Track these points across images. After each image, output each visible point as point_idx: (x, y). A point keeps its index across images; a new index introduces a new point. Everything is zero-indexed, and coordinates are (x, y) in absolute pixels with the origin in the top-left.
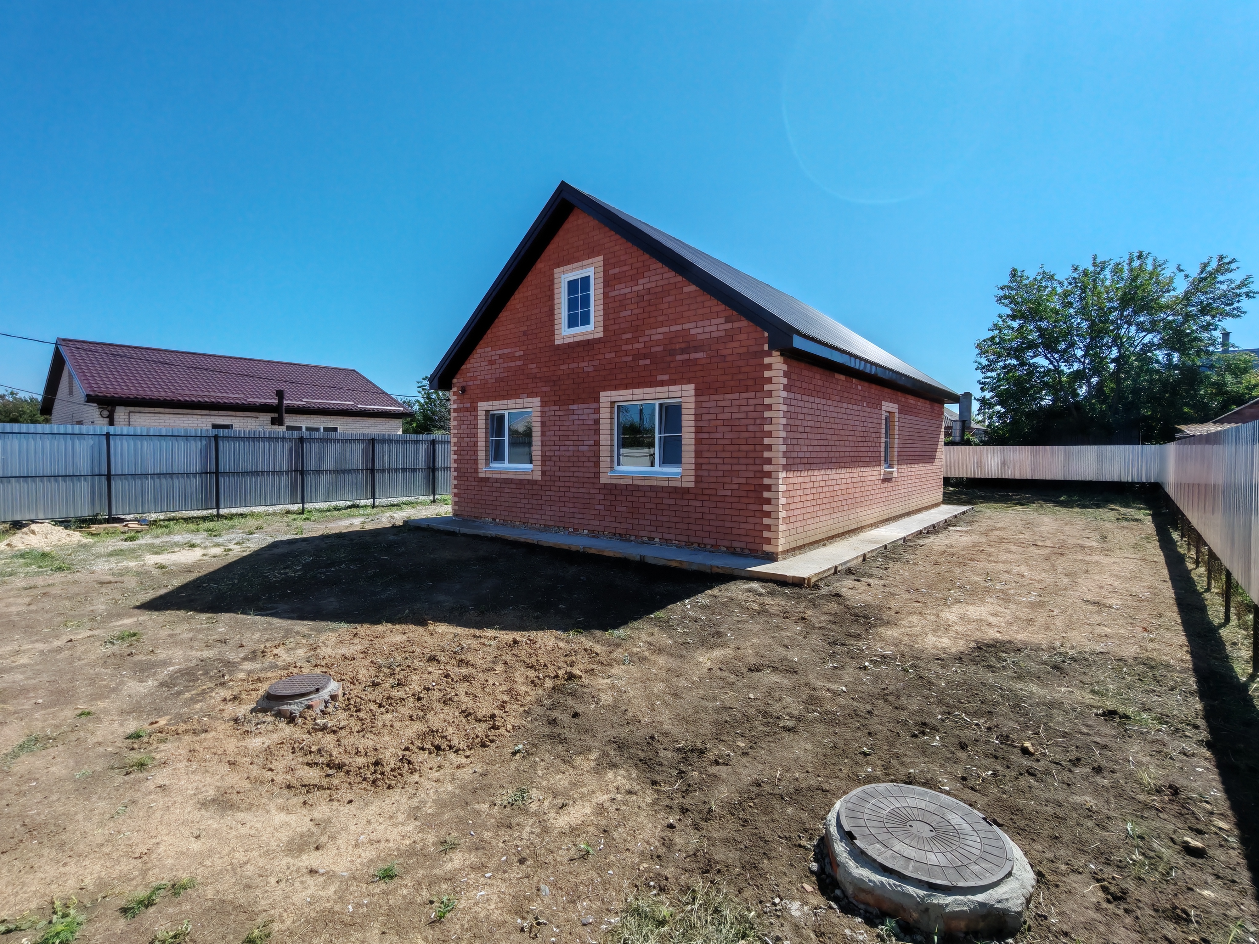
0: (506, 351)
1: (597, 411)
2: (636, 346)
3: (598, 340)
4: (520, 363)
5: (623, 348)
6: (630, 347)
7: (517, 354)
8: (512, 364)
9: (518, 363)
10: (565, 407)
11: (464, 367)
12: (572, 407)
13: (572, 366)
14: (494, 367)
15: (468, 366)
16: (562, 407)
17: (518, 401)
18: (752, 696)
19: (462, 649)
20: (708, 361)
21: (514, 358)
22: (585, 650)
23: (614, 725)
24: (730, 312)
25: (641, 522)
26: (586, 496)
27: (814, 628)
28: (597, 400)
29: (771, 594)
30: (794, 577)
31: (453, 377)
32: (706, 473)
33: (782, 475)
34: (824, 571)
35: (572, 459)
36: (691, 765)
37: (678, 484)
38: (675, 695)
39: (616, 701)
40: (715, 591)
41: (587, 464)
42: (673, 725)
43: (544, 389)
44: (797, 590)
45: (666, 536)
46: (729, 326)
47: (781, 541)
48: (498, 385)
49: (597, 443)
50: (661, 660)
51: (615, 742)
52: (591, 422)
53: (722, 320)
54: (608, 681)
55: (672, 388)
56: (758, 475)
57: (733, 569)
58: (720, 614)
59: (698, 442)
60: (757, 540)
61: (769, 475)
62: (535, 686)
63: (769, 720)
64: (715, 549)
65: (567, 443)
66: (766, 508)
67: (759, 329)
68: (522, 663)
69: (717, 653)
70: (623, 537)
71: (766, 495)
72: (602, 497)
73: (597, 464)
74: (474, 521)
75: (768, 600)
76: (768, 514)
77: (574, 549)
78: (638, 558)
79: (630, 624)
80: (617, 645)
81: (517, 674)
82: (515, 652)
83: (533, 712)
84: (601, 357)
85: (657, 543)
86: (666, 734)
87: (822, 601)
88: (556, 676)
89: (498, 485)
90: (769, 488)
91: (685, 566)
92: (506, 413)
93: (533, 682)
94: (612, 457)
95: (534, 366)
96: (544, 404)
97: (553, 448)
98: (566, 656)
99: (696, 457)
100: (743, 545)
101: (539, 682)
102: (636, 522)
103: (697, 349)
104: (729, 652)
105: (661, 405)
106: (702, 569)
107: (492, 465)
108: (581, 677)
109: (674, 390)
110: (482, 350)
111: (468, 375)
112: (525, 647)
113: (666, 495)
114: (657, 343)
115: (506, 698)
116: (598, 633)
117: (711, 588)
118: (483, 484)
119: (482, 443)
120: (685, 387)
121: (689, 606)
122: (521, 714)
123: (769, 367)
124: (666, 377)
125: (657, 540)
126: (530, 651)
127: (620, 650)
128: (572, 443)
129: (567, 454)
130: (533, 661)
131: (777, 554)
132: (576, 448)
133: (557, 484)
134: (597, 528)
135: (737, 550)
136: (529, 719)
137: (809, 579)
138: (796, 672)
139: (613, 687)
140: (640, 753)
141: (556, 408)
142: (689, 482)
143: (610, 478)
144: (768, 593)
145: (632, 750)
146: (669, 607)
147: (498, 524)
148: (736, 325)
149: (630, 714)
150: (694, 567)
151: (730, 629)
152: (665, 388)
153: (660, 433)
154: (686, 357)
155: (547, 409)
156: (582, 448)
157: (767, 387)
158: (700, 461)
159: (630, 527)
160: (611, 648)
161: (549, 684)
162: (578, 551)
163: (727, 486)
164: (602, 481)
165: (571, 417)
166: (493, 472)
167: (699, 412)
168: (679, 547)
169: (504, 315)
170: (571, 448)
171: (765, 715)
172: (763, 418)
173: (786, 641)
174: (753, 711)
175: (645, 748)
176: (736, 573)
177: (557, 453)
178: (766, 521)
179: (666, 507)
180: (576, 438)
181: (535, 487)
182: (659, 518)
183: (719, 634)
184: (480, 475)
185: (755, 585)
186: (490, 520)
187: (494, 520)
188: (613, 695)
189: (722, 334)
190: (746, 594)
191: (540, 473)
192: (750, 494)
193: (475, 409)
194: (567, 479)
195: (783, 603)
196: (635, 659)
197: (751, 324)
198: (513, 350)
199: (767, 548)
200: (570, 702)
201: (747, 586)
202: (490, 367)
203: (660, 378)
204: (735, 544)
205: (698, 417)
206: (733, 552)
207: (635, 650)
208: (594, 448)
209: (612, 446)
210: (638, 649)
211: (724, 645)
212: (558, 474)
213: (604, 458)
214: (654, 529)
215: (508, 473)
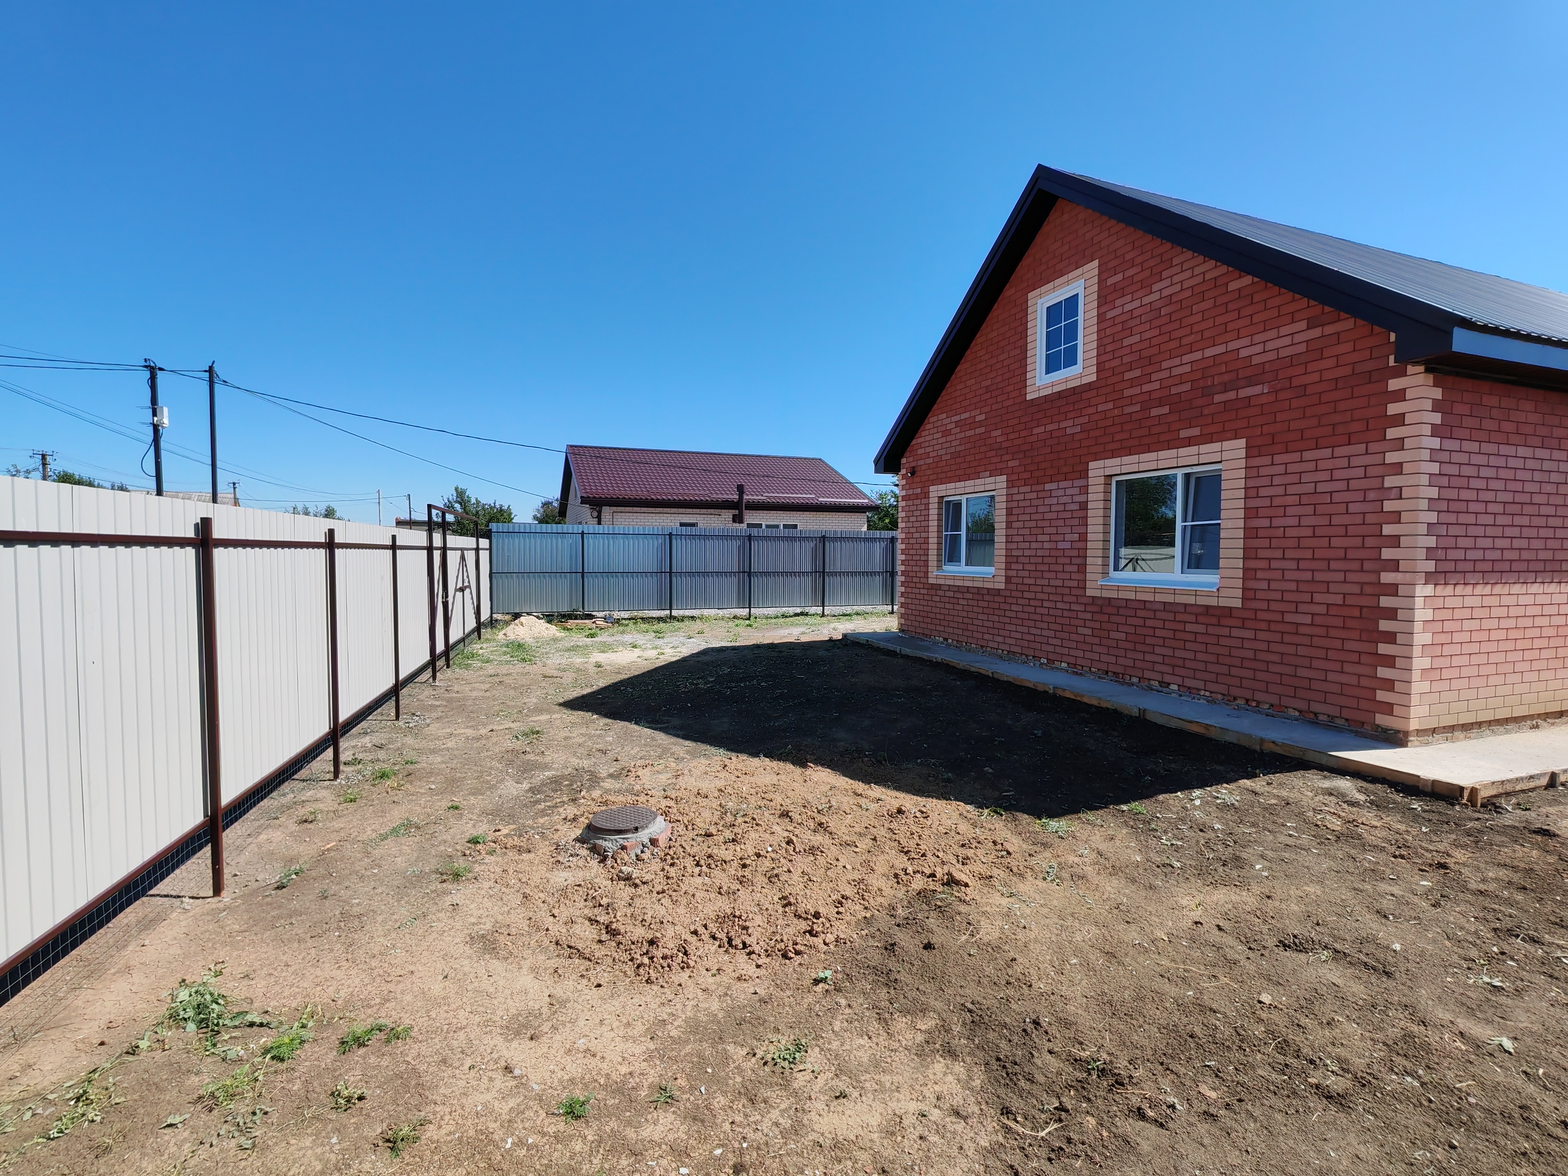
0: (964, 416)
1: (1085, 490)
2: (1146, 388)
3: (1089, 386)
4: (982, 430)
5: (1127, 393)
6: (1137, 390)
7: (978, 419)
8: (971, 433)
9: (978, 431)
10: (1040, 487)
11: (914, 442)
12: (1048, 487)
13: (1050, 427)
14: (949, 438)
15: (919, 440)
16: (1035, 488)
17: (978, 481)
18: (1266, 998)
19: (830, 807)
20: (1272, 398)
21: (972, 424)
22: (995, 843)
23: (985, 981)
24: (1316, 309)
25: (1148, 657)
26: (1066, 614)
27: (1465, 889)
28: (1084, 474)
29: (1378, 805)
30: (1434, 782)
31: (902, 456)
32: (1264, 585)
33: (1423, 590)
34: (1518, 780)
35: (1046, 560)
36: (1089, 1100)
37: (1213, 602)
38: (1111, 955)
39: (1004, 939)
40: (1258, 784)
41: (1068, 568)
42: (1087, 1009)
43: (1011, 464)
44: (1441, 806)
45: (1189, 683)
46: (1316, 333)
47: (1414, 712)
48: (953, 462)
49: (1083, 538)
50: (1112, 887)
51: (970, 1011)
52: (1075, 507)
53: (1303, 325)
54: (1005, 901)
55: (1204, 448)
56: (1368, 590)
57: (1306, 750)
58: (1253, 825)
59: (1250, 533)
60: (1364, 705)
61: (1393, 590)
62: (898, 883)
63: (1290, 1060)
64: (1277, 712)
65: (1040, 538)
66: (1384, 649)
67: (1377, 329)
68: (896, 844)
69: (1222, 896)
70: (1118, 678)
71: (1385, 625)
72: (1088, 616)
73: (1082, 568)
74: (922, 640)
75: (1369, 816)
76: (1390, 661)
77: (1040, 688)
78: (1135, 712)
79: (1081, 815)
80: (1045, 845)
81: (881, 858)
82: (894, 825)
83: (875, 924)
84: (1091, 410)
85: (1174, 691)
86: (1066, 1024)
87: (1498, 839)
88: (933, 875)
89: (951, 594)
90: (1391, 614)
91: (1213, 734)
92: (963, 499)
93: (896, 876)
94: (1106, 557)
95: (999, 432)
96: (1010, 484)
97: (1022, 545)
98: (963, 845)
99: (1245, 558)
100: (1334, 711)
101: (905, 878)
102: (1140, 656)
103: (1251, 382)
104: (1248, 899)
105: (1187, 476)
106: (1244, 742)
107: (944, 567)
108: (966, 885)
109: (1209, 451)
110: (935, 419)
111: (920, 451)
112: (910, 821)
113: (1192, 618)
114: (1181, 379)
115: (849, 891)
116: (1024, 818)
117: (1251, 776)
118: (933, 592)
119: (933, 540)
120: (1227, 444)
121: (1198, 802)
122: (858, 922)
123: (1400, 396)
124: (1196, 431)
125: (1174, 687)
126: (914, 828)
127: (1047, 854)
128: (1047, 538)
129: (1040, 553)
130: (912, 844)
131: (1406, 734)
132: (1053, 545)
133: (1026, 595)
134: (1079, 661)
135: (1321, 717)
136: (864, 933)
137: (1474, 791)
138: (1388, 974)
139: (1008, 914)
140: (1003, 1044)
141: (1027, 489)
142: (1233, 599)
143: (1102, 588)
144: (1372, 802)
145: (991, 1035)
146: (1161, 797)
147: (949, 645)
148: (1329, 329)
149: (1019, 969)
150: (1230, 738)
151: (1262, 857)
152: (1193, 450)
153: (1185, 520)
154: (1232, 395)
155: (1015, 490)
156: (1061, 545)
157: (1392, 433)
158: (1253, 564)
159: (1130, 663)
160: (1036, 848)
161: (918, 883)
162: (1046, 692)
163: (1302, 608)
164: (1089, 593)
165: (1047, 501)
166: (945, 578)
167: (1251, 483)
168: (1211, 702)
169: (963, 368)
170: (1046, 545)
171: (1283, 1046)
172: (1382, 488)
173: (1387, 904)
174: (1259, 1031)
175: (1015, 1039)
176: (1311, 757)
177: (1027, 553)
178: (1383, 672)
179: (1191, 637)
180: (1053, 530)
181: (997, 599)
182: (1179, 653)
183: (1238, 861)
184: (931, 581)
185: (1345, 784)
186: (941, 639)
187: (946, 639)
188: (1002, 928)
189: (1302, 348)
190: (1320, 797)
191: (1003, 579)
192: (1350, 623)
193: (926, 495)
194: (1039, 589)
195: (1402, 827)
196: (1065, 875)
197: (1360, 322)
198: (973, 413)
199: (1382, 720)
200: (933, 922)
201: (1326, 784)
202: (944, 440)
203: (1183, 434)
204: (1316, 707)
205: (1250, 493)
206: (1312, 720)
207: (1072, 859)
208: (1080, 545)
209: (1106, 541)
210: (1077, 860)
211: (1242, 884)
212: (1026, 581)
213: (1094, 562)
214: (1169, 669)
215: (963, 579)
